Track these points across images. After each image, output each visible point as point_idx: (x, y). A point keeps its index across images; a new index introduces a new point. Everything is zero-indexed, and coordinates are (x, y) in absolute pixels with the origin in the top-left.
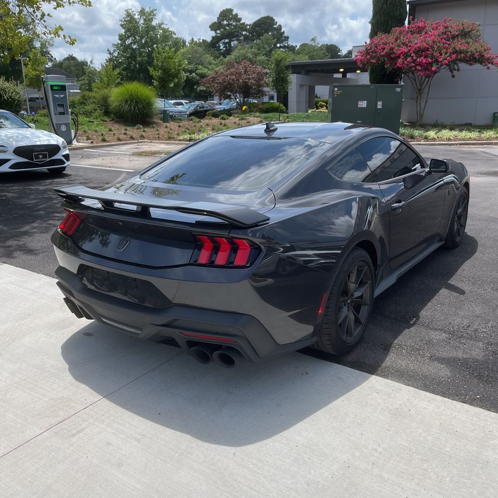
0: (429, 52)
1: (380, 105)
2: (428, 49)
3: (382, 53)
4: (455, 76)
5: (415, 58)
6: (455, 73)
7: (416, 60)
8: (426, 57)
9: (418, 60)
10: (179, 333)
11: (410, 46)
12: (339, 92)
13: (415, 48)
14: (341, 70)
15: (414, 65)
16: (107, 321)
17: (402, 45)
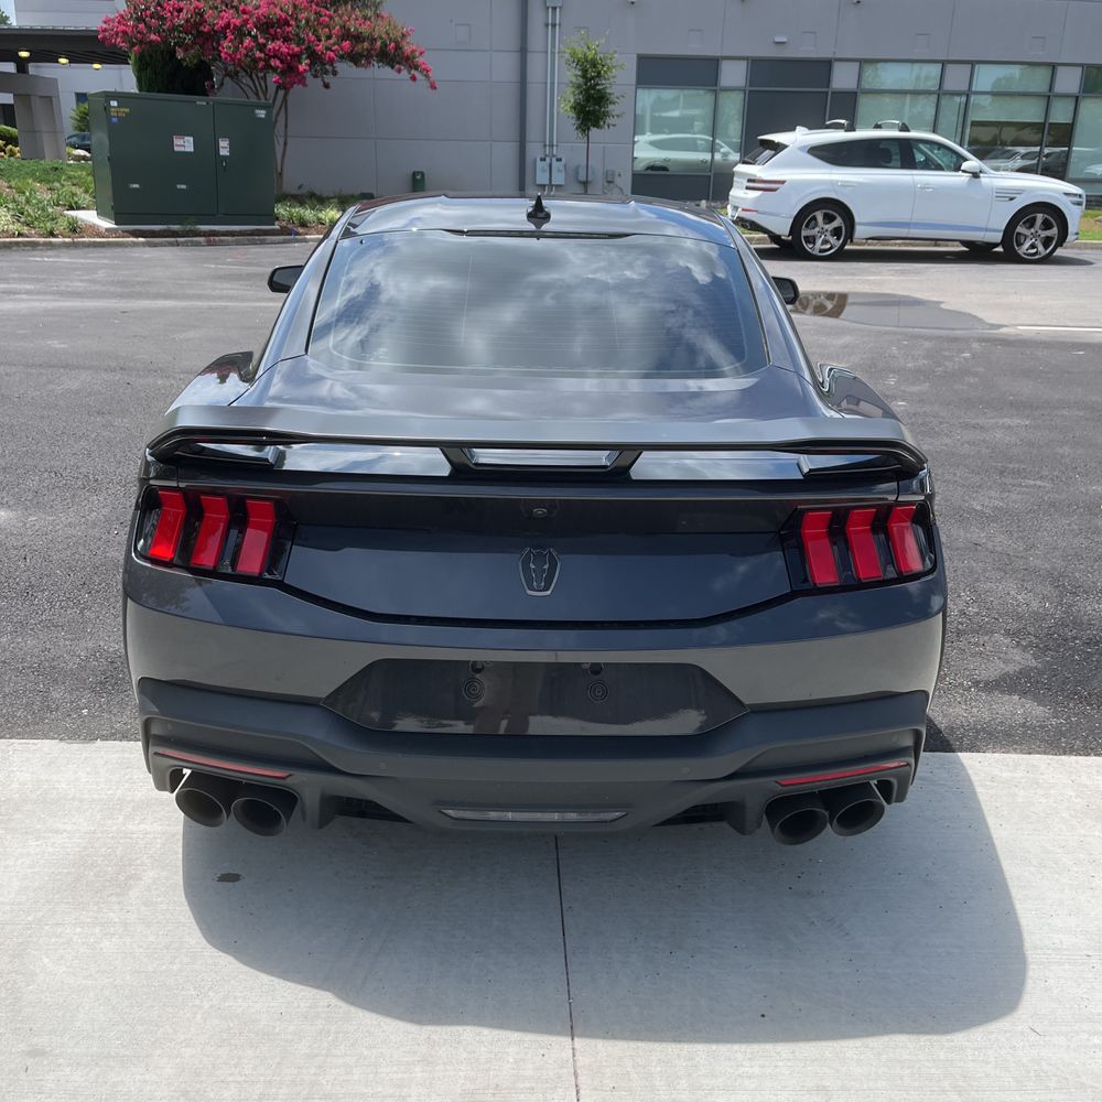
0: (290, 28)
1: (224, 148)
2: (286, 23)
3: (175, 21)
4: (331, 85)
5: (261, 41)
6: (328, 78)
7: (264, 45)
8: (286, 40)
9: (270, 45)
10: (774, 785)
11: (244, 12)
12: (122, 110)
13: (258, 18)
14: (24, 54)
15: (263, 55)
16: (469, 815)
17: (224, 8)
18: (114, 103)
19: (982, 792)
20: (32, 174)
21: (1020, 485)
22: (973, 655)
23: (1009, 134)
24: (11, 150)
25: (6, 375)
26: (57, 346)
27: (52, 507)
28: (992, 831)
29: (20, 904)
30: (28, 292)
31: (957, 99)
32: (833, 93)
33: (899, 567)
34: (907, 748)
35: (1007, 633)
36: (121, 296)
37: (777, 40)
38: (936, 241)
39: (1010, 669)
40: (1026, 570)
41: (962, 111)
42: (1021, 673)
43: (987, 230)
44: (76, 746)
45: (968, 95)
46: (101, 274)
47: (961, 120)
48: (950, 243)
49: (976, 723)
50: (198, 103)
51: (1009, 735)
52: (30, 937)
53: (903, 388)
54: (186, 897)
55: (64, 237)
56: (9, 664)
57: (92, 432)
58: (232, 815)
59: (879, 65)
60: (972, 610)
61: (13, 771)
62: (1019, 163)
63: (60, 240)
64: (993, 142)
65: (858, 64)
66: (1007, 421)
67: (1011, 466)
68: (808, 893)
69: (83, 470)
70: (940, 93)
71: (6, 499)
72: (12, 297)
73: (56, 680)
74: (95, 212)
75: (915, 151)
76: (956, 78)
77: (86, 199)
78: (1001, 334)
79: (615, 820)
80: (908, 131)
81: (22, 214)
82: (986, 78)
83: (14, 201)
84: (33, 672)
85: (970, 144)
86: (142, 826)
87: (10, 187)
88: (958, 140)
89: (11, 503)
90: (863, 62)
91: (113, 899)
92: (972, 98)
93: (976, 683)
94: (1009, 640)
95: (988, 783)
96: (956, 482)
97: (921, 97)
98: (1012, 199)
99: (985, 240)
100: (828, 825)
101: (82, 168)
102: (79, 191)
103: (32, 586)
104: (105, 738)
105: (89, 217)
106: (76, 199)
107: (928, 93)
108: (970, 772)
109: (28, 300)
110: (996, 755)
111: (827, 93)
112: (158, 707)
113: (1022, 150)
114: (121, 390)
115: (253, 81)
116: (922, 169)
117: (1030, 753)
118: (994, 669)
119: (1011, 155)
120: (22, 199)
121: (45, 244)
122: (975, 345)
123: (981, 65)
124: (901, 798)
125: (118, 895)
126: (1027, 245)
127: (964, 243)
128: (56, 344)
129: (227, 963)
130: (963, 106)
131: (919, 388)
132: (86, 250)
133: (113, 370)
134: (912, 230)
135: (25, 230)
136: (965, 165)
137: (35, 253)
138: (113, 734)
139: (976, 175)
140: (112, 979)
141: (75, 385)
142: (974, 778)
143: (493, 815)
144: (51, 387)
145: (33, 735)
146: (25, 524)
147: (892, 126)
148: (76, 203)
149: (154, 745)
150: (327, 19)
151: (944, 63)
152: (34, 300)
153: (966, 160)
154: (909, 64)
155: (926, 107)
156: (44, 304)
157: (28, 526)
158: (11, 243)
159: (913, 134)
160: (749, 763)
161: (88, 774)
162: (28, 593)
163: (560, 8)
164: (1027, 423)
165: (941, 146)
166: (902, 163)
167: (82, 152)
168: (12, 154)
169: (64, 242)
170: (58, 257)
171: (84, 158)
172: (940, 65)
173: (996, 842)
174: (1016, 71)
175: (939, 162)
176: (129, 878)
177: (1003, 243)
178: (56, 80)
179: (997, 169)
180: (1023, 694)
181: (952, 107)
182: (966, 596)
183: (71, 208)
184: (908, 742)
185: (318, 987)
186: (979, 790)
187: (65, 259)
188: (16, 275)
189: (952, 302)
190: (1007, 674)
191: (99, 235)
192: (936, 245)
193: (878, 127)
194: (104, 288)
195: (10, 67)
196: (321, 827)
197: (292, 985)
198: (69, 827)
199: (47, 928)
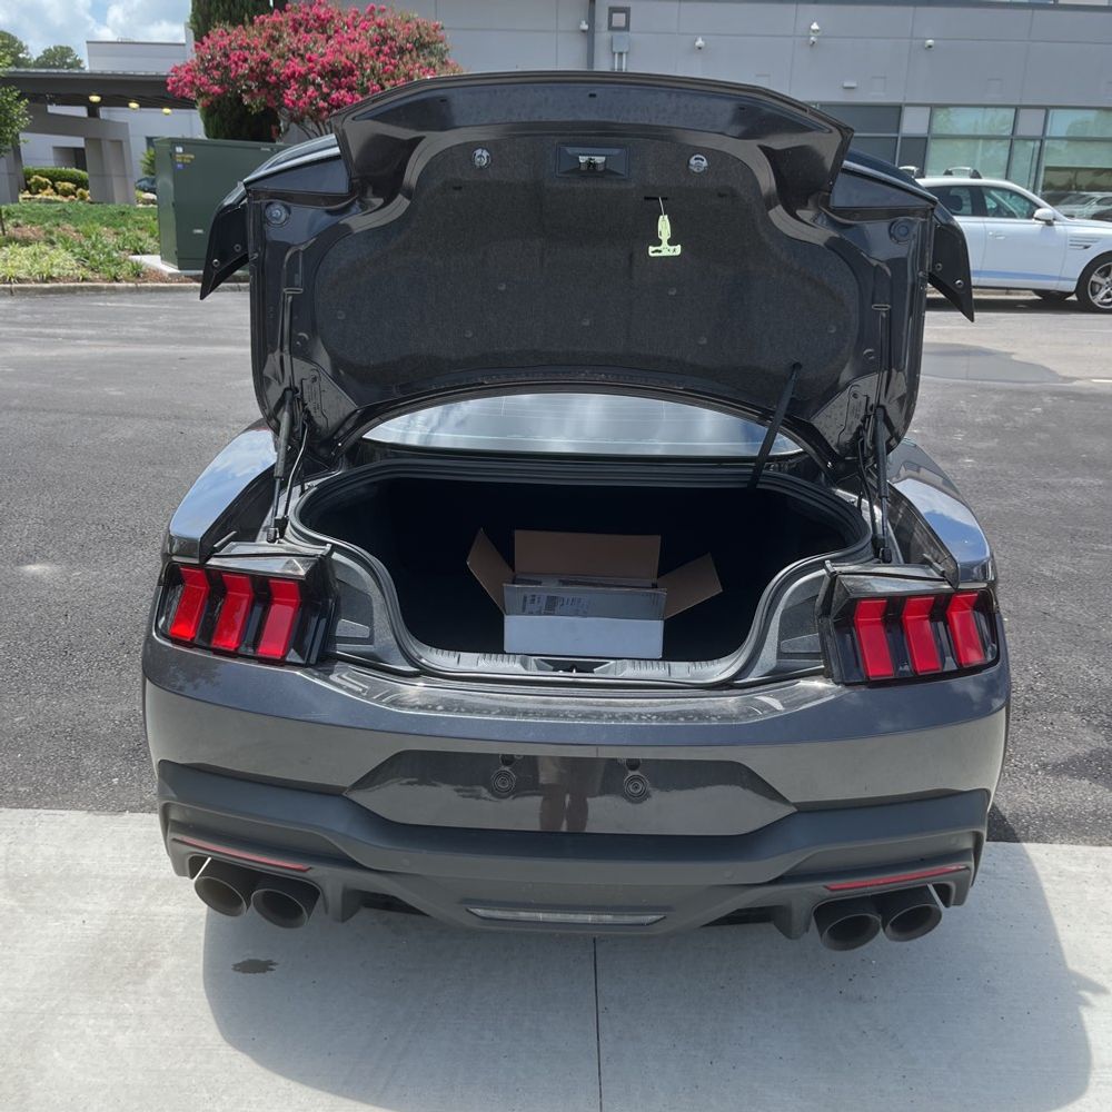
0: (355, 78)
2: (351, 72)
3: (240, 71)
5: (325, 90)
7: (328, 95)
8: (350, 89)
9: (334, 95)
10: (820, 890)
11: (310, 60)
12: (187, 156)
13: (323, 66)
14: (95, 99)
15: (326, 105)
16: (498, 914)
17: (291, 55)
18: (179, 150)
19: (1049, 889)
20: (99, 219)
21: (1093, 550)
22: (1040, 735)
23: (1084, 179)
24: (81, 194)
25: (62, 422)
26: (115, 393)
27: (96, 561)
28: (1060, 933)
29: (35, 990)
30: (90, 338)
31: (1031, 144)
32: (903, 138)
33: (959, 658)
34: (967, 851)
35: (1077, 711)
36: (181, 342)
37: (846, 84)
38: (1008, 290)
39: (1081, 750)
40: (1097, 642)
41: (1036, 157)
42: (1091, 755)
43: (1060, 279)
44: (103, 818)
45: (1042, 141)
46: (162, 319)
47: (1034, 165)
48: (1022, 292)
49: (1043, 810)
50: (263, 149)
51: (1078, 825)
52: (42, 1027)
53: (970, 444)
54: (206, 987)
55: (128, 281)
56: (42, 728)
57: (142, 483)
58: (252, 906)
59: (951, 109)
60: (1040, 685)
61: (37, 845)
62: (1094, 208)
63: (123, 284)
64: (1068, 187)
65: (929, 109)
66: (1079, 480)
67: (1083, 529)
68: (860, 998)
69: (131, 523)
70: (1013, 139)
71: (51, 553)
72: (72, 342)
73: (88, 746)
74: (158, 257)
75: (986, 198)
76: (1030, 123)
77: (151, 243)
78: (1075, 387)
79: (651, 924)
80: (979, 177)
81: (87, 258)
82: (1061, 123)
83: (81, 246)
84: (66, 737)
85: (1044, 188)
86: (165, 908)
87: (77, 231)
88: (1031, 185)
89: (56, 557)
90: (933, 107)
91: (130, 988)
92: (1046, 143)
93: (1044, 766)
94: (1079, 718)
95: (1055, 878)
96: (1024, 545)
97: (994, 142)
98: (1086, 247)
99: (1059, 289)
100: (881, 930)
101: (148, 212)
102: (144, 235)
103: (71, 645)
104: (133, 810)
105: (153, 261)
106: (141, 244)
107: (1000, 138)
108: (1037, 865)
109: (89, 346)
110: (1065, 847)
111: (897, 138)
112: (175, 793)
113: (1098, 195)
114: (174, 440)
115: (319, 127)
116: (994, 216)
117: (1100, 845)
118: (1063, 751)
119: (1087, 201)
120: (87, 243)
121: (108, 289)
122: (1047, 400)
123: (1056, 111)
124: (960, 901)
125: (135, 983)
126: (1102, 293)
127: (1037, 292)
128: (113, 392)
129: (243, 1063)
130: (1037, 151)
131: (987, 444)
132: (149, 294)
133: (169, 419)
134: (982, 279)
135: (89, 275)
136: (1038, 213)
137: (98, 298)
138: (142, 806)
139: (1049, 223)
140: (122, 1078)
141: (130, 434)
142: (1041, 873)
143: (523, 915)
144: (104, 435)
145: (61, 806)
146: (68, 580)
147: (963, 173)
148: (141, 248)
149: (172, 831)
150: (391, 68)
151: (1017, 108)
152: (95, 346)
153: (1039, 207)
154: (982, 109)
155: (999, 152)
156: (104, 350)
157: (71, 581)
158: (75, 288)
159: (984, 181)
160: (796, 866)
161: (114, 849)
162: (66, 653)
163: (627, 53)
164: (1101, 482)
165: (1013, 193)
166: (973, 210)
167: (151, 196)
168: (83, 198)
169: (127, 287)
170: (122, 302)
171: (153, 202)
172: (1013, 110)
173: (1064, 945)
174: (1091, 115)
175: (1012, 209)
176: (147, 965)
177: (1077, 292)
178: (127, 124)
179: (1071, 216)
180: (1095, 778)
181: (1024, 154)
182: (1033, 670)
183: (136, 253)
184: (969, 844)
185: (338, 1093)
186: (1046, 885)
187: (127, 304)
188: (78, 320)
189: (1023, 353)
190: (1077, 756)
191: (162, 279)
192: (1007, 294)
193: (948, 173)
194: (164, 334)
195: (81, 112)
196: (343, 921)
197: (311, 1091)
198: (90, 908)
199: (60, 1018)
